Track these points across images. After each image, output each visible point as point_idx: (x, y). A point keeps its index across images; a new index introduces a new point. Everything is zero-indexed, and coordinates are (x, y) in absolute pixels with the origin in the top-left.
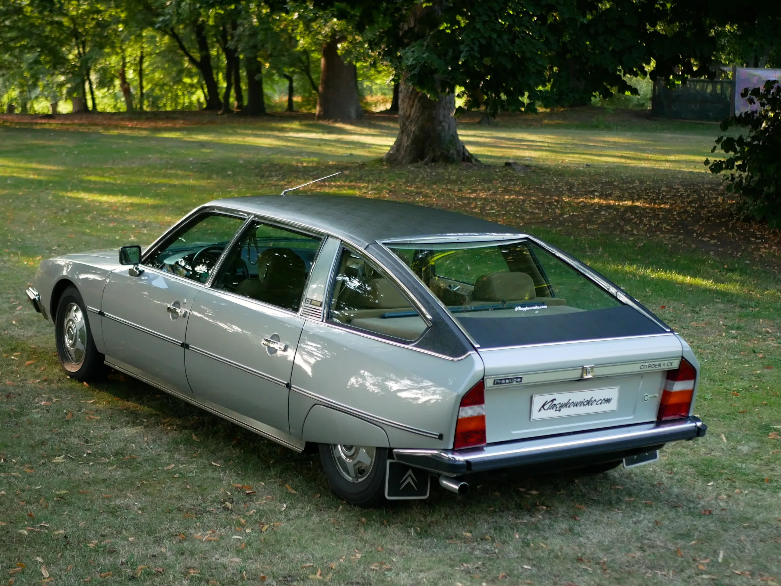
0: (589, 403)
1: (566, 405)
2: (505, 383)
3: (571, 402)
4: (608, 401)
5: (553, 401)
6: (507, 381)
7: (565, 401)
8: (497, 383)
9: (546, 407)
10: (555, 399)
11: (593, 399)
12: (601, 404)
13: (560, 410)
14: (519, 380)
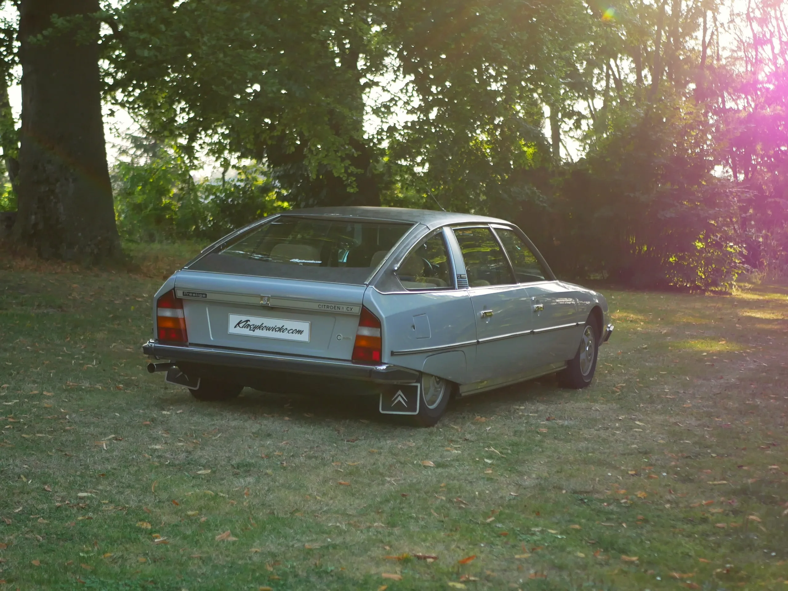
0: (281, 329)
1: (260, 327)
2: (192, 296)
3: (264, 325)
4: (300, 332)
5: (247, 321)
6: (194, 295)
7: (258, 324)
8: (186, 295)
9: (241, 325)
10: (249, 321)
11: (284, 328)
12: (292, 333)
13: (254, 331)
14: (204, 296)
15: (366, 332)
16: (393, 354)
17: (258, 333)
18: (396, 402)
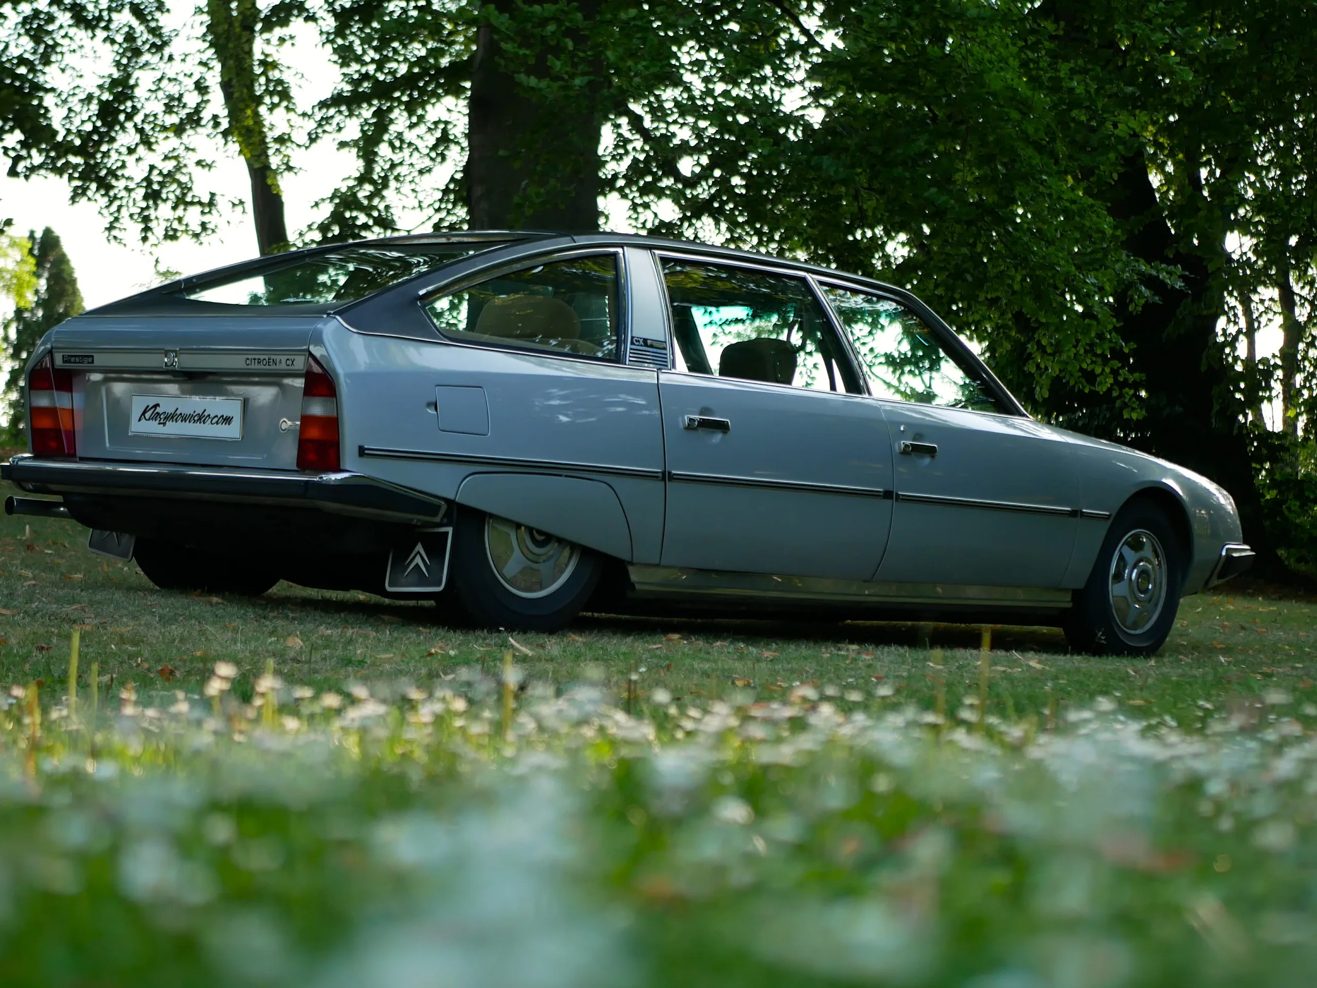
0: (201, 418)
1: (172, 417)
2: (75, 362)
3: (178, 412)
4: (227, 420)
5: (157, 405)
6: (77, 359)
7: (171, 410)
8: (67, 362)
9: (148, 415)
11: (206, 414)
12: (217, 423)
13: (164, 424)
14: (90, 360)
15: (317, 409)
16: (362, 452)
17: (173, 429)
18: (411, 567)
